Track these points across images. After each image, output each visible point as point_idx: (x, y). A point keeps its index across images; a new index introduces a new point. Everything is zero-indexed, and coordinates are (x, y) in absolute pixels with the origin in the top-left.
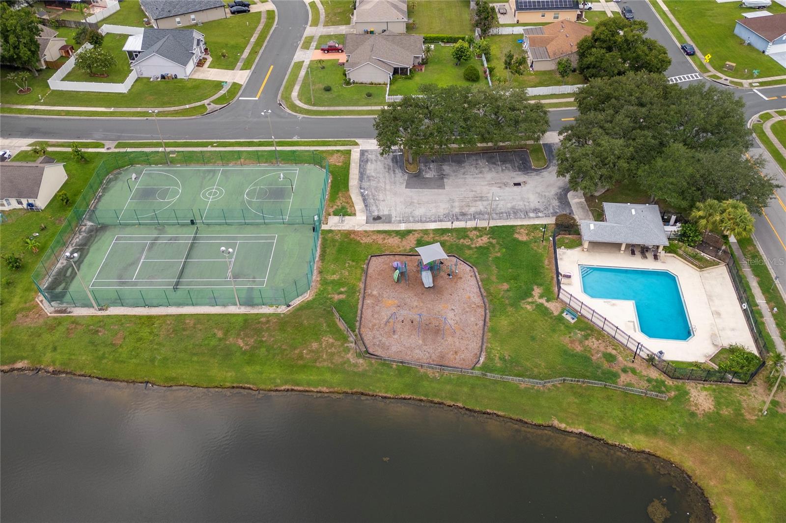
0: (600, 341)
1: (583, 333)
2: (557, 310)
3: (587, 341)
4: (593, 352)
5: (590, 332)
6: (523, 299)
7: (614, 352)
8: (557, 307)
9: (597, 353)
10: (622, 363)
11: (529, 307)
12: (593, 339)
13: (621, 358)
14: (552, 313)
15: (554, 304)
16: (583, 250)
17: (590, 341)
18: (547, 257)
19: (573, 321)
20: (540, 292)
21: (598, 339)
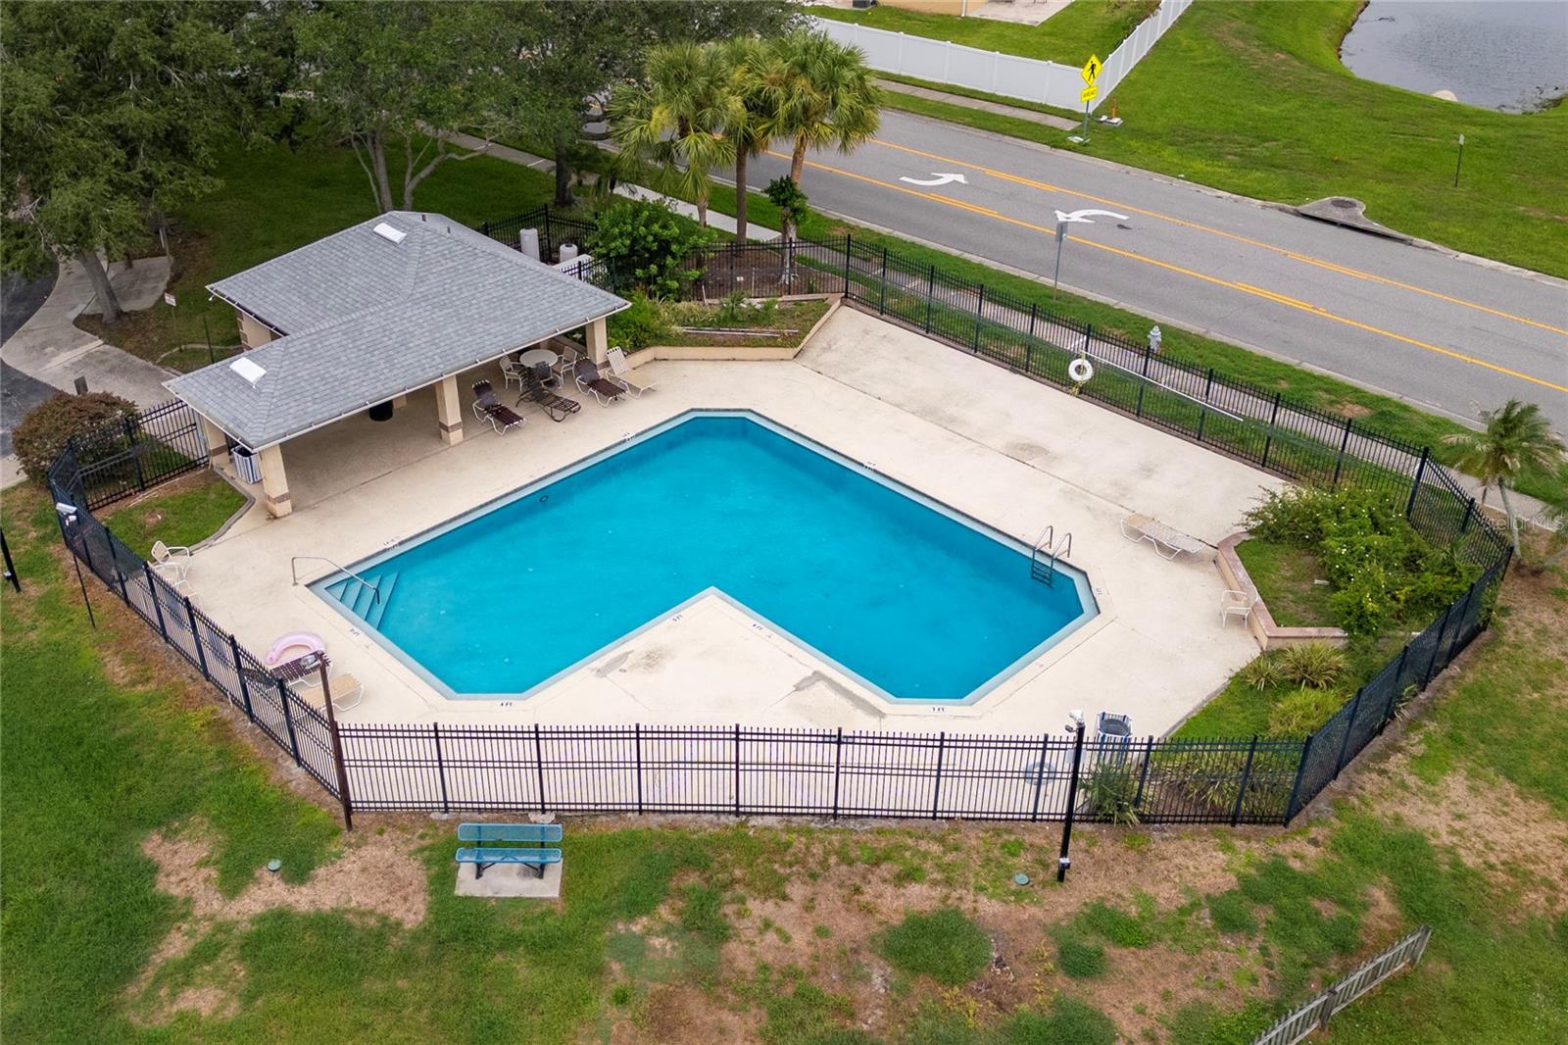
0: (797, 891)
1: (663, 911)
2: (397, 886)
3: (733, 947)
4: (830, 985)
5: (693, 879)
6: (129, 973)
7: (920, 897)
8: (389, 871)
9: (854, 975)
10: (1023, 927)
11: (202, 1000)
12: (755, 906)
13: (989, 907)
14: (389, 927)
15: (351, 863)
16: (273, 517)
17: (747, 927)
18: (101, 644)
19: (549, 887)
20: (202, 851)
21: (775, 889)
